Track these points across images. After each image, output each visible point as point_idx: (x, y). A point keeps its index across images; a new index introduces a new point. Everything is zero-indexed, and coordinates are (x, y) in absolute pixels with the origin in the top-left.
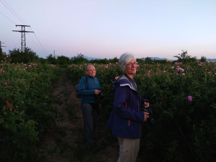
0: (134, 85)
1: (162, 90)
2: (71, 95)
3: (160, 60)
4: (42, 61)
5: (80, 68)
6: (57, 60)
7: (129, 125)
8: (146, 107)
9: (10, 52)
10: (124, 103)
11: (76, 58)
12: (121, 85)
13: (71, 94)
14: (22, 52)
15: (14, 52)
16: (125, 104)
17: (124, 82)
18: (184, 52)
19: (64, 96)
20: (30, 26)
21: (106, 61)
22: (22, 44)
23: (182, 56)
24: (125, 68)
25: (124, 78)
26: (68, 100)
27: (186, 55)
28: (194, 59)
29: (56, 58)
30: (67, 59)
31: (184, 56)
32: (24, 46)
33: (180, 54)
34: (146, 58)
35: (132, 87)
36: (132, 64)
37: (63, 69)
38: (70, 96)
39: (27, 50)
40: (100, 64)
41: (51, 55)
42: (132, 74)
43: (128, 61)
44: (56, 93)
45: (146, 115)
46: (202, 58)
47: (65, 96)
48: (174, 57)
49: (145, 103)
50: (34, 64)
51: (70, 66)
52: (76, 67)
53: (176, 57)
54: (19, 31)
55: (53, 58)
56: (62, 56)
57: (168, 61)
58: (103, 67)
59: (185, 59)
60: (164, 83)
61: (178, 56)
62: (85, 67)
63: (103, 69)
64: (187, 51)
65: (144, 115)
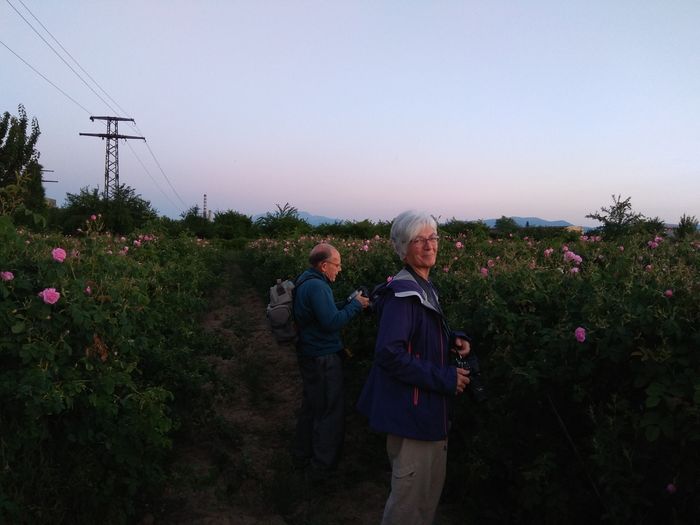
0: (430, 296)
1: (513, 314)
2: (256, 335)
3: (543, 225)
5: (285, 250)
6: (213, 224)
7: (416, 403)
8: (462, 353)
9: (71, 197)
10: (403, 342)
11: (274, 219)
12: (397, 295)
13: (256, 331)
14: (106, 200)
15: (83, 198)
16: (405, 346)
17: (405, 286)
18: (621, 201)
19: (235, 337)
20: (132, 120)
21: (366, 229)
22: (107, 175)
23: (612, 214)
24: (405, 252)
25: (404, 276)
26: (247, 346)
27: (628, 212)
29: (212, 218)
30: (244, 221)
31: (621, 215)
32: (113, 182)
33: (608, 208)
34: (498, 221)
35: (425, 301)
36: (425, 241)
37: (232, 254)
38: (252, 336)
39: (121, 193)
40: (346, 238)
41: (196, 209)
42: (425, 267)
43: (414, 231)
44: (212, 325)
45: (462, 376)
46: (683, 221)
47: (239, 336)
48: (588, 216)
49: (459, 342)
50: (146, 237)
51: (255, 244)
52: (273, 248)
53: (594, 217)
54: (100, 135)
55: (200, 218)
56: (231, 212)
57: (570, 229)
58: (354, 247)
59: (624, 224)
60: (521, 295)
61: (602, 216)
62: (300, 247)
63: (355, 255)
64: (628, 200)
65: (456, 377)
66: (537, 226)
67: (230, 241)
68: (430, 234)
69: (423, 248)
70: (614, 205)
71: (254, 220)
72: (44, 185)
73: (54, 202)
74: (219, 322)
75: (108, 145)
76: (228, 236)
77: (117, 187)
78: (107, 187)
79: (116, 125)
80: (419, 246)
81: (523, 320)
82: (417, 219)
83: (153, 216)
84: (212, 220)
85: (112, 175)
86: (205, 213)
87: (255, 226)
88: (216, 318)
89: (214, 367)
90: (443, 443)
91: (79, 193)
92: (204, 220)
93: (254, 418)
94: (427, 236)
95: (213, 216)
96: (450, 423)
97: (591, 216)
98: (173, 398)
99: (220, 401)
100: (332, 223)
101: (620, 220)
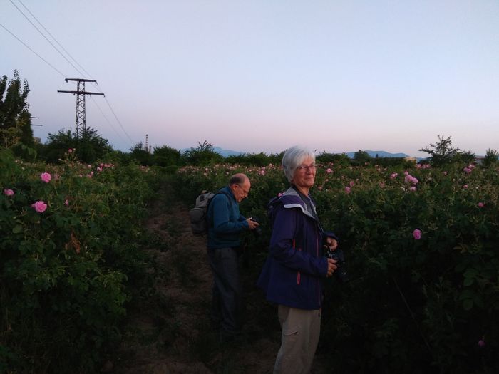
0: (310, 207)
2: (184, 234)
3: (389, 157)
4: (122, 158)
5: (205, 174)
6: (153, 155)
7: (298, 282)
8: (331, 248)
9: (51, 136)
10: (290, 239)
11: (196, 152)
12: (285, 206)
13: (184, 232)
14: (76, 138)
15: (61, 137)
16: (291, 242)
17: (291, 200)
18: (444, 139)
19: (169, 236)
20: (95, 81)
21: (262, 159)
22: (77, 121)
23: (438, 148)
24: (292, 175)
25: (290, 192)
26: (178, 243)
27: (449, 147)
28: (468, 157)
30: (176, 154)
31: (444, 149)
32: (81, 126)
33: (435, 144)
34: (356, 154)
35: (306, 211)
36: (307, 168)
37: (166, 177)
38: (181, 235)
39: (87, 133)
40: (248, 165)
41: (141, 145)
42: (306, 186)
43: (300, 161)
44: (152, 228)
45: (332, 264)
46: (488, 153)
47: (172, 236)
48: (420, 150)
49: (329, 240)
51: (183, 169)
52: (196, 173)
53: (425, 151)
54: (72, 92)
55: (144, 151)
56: (165, 147)
57: (407, 159)
58: (255, 172)
59: (446, 156)
60: (374, 206)
61: (430, 150)
62: (215, 172)
63: (254, 178)
64: (449, 138)
65: (327, 265)
66: (384, 157)
67: (165, 168)
68: (311, 163)
69: (306, 173)
70: (439, 142)
71: (182, 153)
72: (32, 127)
73: (39, 140)
74: (157, 225)
75: (78, 99)
76: (163, 164)
77: (84, 129)
78: (77, 129)
79: (84, 84)
80: (303, 171)
81: (376, 224)
82: (302, 152)
83: (110, 150)
84: (152, 153)
85: (81, 121)
86: (147, 148)
87: (183, 157)
88: (156, 223)
89: (155, 257)
90: (318, 312)
91: (57, 134)
92: (146, 153)
93: (183, 293)
94: (309, 165)
95: (153, 150)
96: (323, 297)
97: (423, 150)
98: (127, 279)
99: (159, 282)
100: (237, 155)
101: (444, 153)
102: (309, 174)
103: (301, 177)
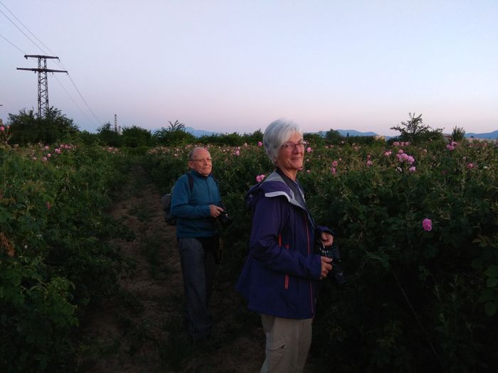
0: (297, 194)
1: (364, 206)
2: (155, 219)
3: (359, 135)
4: (87, 138)
5: (176, 155)
6: (122, 136)
7: (287, 286)
8: (325, 244)
9: (12, 117)
10: (275, 236)
11: (167, 132)
12: (267, 195)
13: (155, 216)
14: (39, 119)
15: (22, 117)
16: (276, 238)
17: (274, 186)
18: (415, 117)
19: (138, 221)
20: (57, 58)
21: (235, 139)
22: (39, 100)
23: (409, 126)
24: (276, 156)
25: (274, 177)
26: (148, 229)
27: (420, 125)
28: (436, 135)
29: (121, 132)
30: (146, 134)
31: (415, 127)
32: (44, 105)
33: (406, 122)
34: (328, 133)
35: (292, 200)
36: (295, 146)
37: (137, 158)
38: (151, 221)
39: (51, 113)
40: (221, 145)
41: (109, 125)
42: (293, 169)
43: (285, 138)
44: (119, 213)
45: (326, 263)
46: (455, 131)
47: (141, 221)
48: (392, 128)
49: (324, 236)
50: (66, 146)
51: (153, 151)
52: (167, 154)
53: (396, 129)
54: (33, 70)
55: (112, 132)
56: (135, 127)
57: (377, 138)
58: (229, 152)
59: (417, 134)
61: (402, 128)
62: (187, 153)
63: (229, 158)
64: (420, 116)
65: (321, 264)
66: (355, 136)
67: (135, 149)
68: (298, 140)
69: (293, 152)
70: (410, 120)
71: (152, 133)
74: (126, 210)
75: (40, 77)
76: (133, 145)
77: (48, 109)
78: (40, 109)
79: (45, 61)
80: (290, 150)
83: (74, 131)
85: (43, 100)
86: (116, 129)
87: (154, 137)
88: (124, 207)
89: (119, 250)
90: (310, 321)
91: (18, 114)
92: (115, 134)
93: (153, 287)
94: (296, 141)
95: (122, 130)
97: (394, 128)
100: (210, 135)
101: (414, 131)
102: (297, 153)
103: (287, 157)
